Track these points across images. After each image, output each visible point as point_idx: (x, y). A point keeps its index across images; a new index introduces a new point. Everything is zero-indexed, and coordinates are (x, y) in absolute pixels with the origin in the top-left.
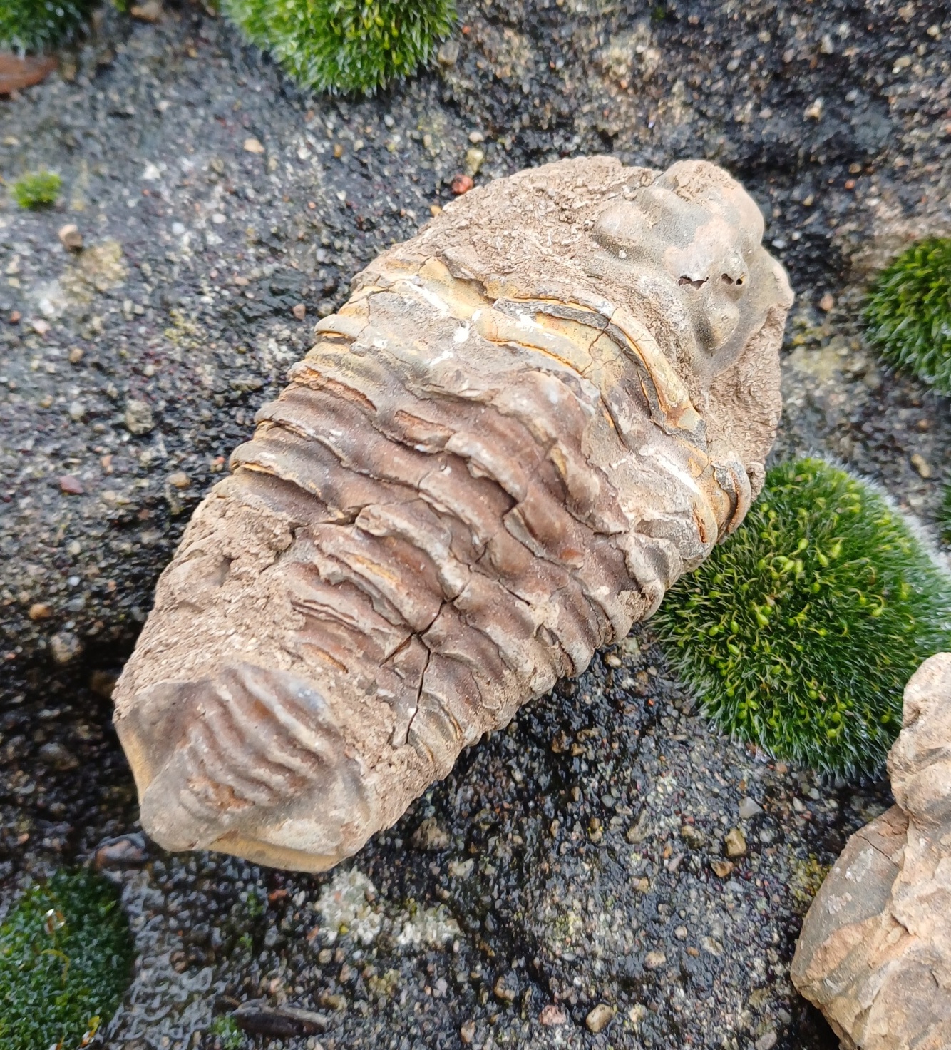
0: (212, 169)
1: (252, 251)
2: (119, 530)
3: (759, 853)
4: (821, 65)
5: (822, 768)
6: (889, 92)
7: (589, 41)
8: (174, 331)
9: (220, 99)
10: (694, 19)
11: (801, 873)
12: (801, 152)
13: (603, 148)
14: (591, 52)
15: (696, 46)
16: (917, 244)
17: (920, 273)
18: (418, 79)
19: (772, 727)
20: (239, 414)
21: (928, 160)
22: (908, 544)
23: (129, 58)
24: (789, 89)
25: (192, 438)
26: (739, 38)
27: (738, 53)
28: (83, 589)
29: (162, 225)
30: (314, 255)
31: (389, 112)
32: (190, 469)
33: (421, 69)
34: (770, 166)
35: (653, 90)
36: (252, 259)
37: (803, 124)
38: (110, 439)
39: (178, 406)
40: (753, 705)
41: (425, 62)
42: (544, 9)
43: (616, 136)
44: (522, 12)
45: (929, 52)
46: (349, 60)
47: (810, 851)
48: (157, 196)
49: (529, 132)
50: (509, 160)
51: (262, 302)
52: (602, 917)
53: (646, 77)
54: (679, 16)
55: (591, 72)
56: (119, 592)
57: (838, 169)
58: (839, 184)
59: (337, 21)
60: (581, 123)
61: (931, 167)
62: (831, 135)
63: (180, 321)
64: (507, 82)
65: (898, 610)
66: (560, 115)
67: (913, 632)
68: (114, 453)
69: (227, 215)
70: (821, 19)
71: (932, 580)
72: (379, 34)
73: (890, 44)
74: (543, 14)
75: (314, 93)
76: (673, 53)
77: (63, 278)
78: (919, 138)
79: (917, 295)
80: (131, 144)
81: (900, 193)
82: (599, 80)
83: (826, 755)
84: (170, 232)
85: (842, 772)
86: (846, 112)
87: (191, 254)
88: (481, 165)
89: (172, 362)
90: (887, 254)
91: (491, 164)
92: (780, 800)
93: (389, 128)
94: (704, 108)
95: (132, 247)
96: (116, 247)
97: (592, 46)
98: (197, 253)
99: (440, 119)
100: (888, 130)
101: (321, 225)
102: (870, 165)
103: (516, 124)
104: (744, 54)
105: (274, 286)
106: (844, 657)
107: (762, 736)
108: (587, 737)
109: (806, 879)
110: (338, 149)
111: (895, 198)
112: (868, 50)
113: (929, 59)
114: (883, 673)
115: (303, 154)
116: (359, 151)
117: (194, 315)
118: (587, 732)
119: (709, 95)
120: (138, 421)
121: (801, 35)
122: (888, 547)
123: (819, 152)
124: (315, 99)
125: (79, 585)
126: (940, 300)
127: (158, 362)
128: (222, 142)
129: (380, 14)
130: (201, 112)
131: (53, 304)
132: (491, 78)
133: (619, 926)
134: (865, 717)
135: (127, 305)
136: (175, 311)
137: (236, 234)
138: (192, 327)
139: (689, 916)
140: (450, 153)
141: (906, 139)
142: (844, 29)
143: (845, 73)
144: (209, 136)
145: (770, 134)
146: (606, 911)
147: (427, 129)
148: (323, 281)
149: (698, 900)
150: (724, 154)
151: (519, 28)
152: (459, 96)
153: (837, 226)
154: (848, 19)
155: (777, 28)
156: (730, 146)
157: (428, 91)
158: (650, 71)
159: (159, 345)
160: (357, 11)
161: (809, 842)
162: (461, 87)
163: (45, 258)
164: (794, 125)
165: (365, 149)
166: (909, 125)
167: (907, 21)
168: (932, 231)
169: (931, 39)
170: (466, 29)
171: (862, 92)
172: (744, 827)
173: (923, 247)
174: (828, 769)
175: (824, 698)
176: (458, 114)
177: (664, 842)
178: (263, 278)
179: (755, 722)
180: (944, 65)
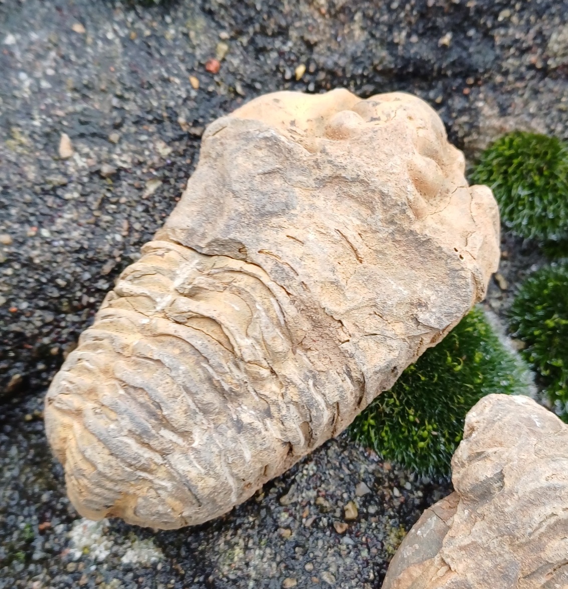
0: (50, 41)
1: (69, 95)
3: (366, 520)
4: (452, 11)
5: (414, 469)
6: (495, 33)
8: (13, 142)
11: (392, 535)
12: (436, 67)
13: (307, 52)
16: (507, 135)
17: (507, 153)
19: (383, 437)
20: (50, 200)
21: (517, 80)
22: (484, 328)
24: (430, 25)
25: (17, 213)
29: (13, 74)
30: (110, 101)
31: (169, 14)
32: (13, 233)
34: (415, 74)
35: (342, 17)
36: (69, 100)
37: (438, 49)
39: (10, 191)
40: (372, 422)
43: (316, 44)
45: (522, 9)
47: (400, 522)
48: (12, 54)
49: (259, 36)
50: (245, 53)
51: (72, 128)
52: (257, 552)
53: (338, 7)
57: (459, 81)
58: (459, 90)
60: (293, 34)
61: (520, 84)
62: (455, 58)
63: (18, 136)
64: (246, 2)
65: (471, 369)
66: (280, 27)
67: (481, 384)
69: (56, 70)
71: (498, 352)
73: (497, 1)
78: (513, 65)
79: (504, 168)
81: (498, 100)
82: (307, 6)
83: (417, 460)
84: (17, 78)
85: (427, 472)
86: (466, 43)
87: (29, 93)
88: (226, 53)
89: (9, 161)
90: (488, 139)
91: (233, 54)
92: (384, 488)
93: (167, 24)
94: (374, 32)
98: (34, 93)
99: (202, 22)
100: (492, 58)
101: (117, 82)
102: (480, 79)
103: (251, 30)
105: (83, 119)
106: (433, 395)
107: (376, 443)
109: (395, 540)
110: (133, 35)
111: (494, 103)
112: (482, 4)
113: (522, 13)
114: (458, 408)
115: (110, 36)
116: (147, 37)
117: (27, 132)
119: (378, 24)
122: (470, 329)
123: (447, 67)
124: (122, 2)
126: (519, 172)
128: (58, 24)
130: (48, 4)
133: (268, 559)
134: (444, 436)
136: (15, 129)
137: (60, 83)
138: (24, 140)
139: (315, 557)
140: (206, 44)
141: (504, 64)
143: (467, 17)
144: (50, 20)
145: (416, 53)
146: (260, 548)
147: (192, 27)
148: (115, 118)
149: (323, 548)
150: (385, 63)
152: (214, 7)
153: (456, 118)
156: (389, 58)
158: (340, 4)
161: (400, 517)
162: (217, 2)
164: (432, 49)
165: (151, 36)
166: (507, 56)
168: (518, 127)
171: (477, 31)
172: (358, 502)
173: (511, 137)
174: (417, 469)
175: (418, 421)
176: (213, 19)
177: (304, 507)
178: (75, 113)
179: (372, 433)
180: (532, 18)
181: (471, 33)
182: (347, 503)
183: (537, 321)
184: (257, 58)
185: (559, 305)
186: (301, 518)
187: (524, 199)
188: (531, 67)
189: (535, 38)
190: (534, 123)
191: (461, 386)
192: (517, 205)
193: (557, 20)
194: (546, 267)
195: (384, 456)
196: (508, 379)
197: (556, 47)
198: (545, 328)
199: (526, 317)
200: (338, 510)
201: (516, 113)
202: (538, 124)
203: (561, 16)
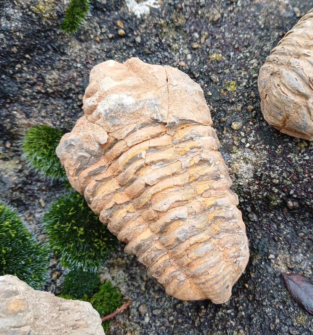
181: (3, 76)
188: (39, 92)
189: (38, 78)
193: (50, 68)
197: (50, 82)
201: (35, 116)
202: (48, 121)
203: (51, 66)
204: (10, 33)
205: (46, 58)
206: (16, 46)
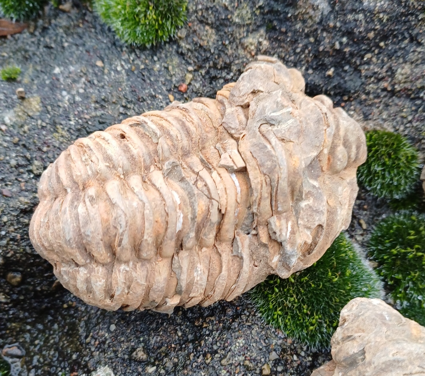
0: (82, 71)
1: (93, 105)
2: (24, 214)
3: (276, 375)
4: (334, 54)
5: (306, 343)
6: (362, 68)
7: (240, 34)
8: (57, 134)
9: (89, 44)
10: (283, 29)
14: (240, 39)
15: (284, 41)
16: (368, 132)
17: (368, 144)
18: (169, 43)
19: (287, 323)
21: (375, 97)
22: (352, 254)
23: (56, 25)
24: (321, 62)
26: (301, 39)
27: (301, 45)
28: (7, 237)
29: (58, 92)
30: (118, 109)
31: (156, 55)
33: (170, 38)
36: (93, 108)
37: (325, 78)
38: (25, 176)
40: (280, 312)
41: (172, 36)
42: (222, 19)
44: (213, 20)
45: (379, 53)
46: (141, 32)
48: (58, 80)
49: (212, 69)
50: (203, 80)
51: (94, 126)
53: (262, 51)
54: (278, 28)
55: (240, 47)
56: (22, 239)
57: (339, 98)
58: (338, 104)
59: (137, 15)
60: (234, 68)
61: (377, 100)
62: (336, 83)
63: (60, 131)
64: (205, 47)
65: (344, 280)
66: (225, 63)
67: (350, 290)
68: (26, 182)
69: (85, 90)
70: (336, 35)
71: (361, 270)
72: (154, 22)
73: (363, 48)
74: (222, 21)
75: (126, 44)
76: (274, 43)
77: (15, 109)
78: (373, 88)
80: (51, 58)
81: (363, 110)
82: (243, 51)
83: (309, 337)
84: (61, 95)
85: (315, 345)
86: (343, 74)
87: (68, 104)
88: (191, 80)
89: (55, 147)
91: (196, 80)
92: (288, 355)
93: (155, 61)
95: (45, 99)
96: (38, 99)
97: (241, 36)
98: (71, 104)
99: (176, 60)
100: (360, 83)
101: (123, 98)
102: (351, 97)
103: (207, 65)
104: (303, 46)
105: (101, 120)
106: (320, 297)
107: (282, 327)
108: (210, 320)
110: (133, 68)
111: (361, 112)
112: (354, 49)
113: (379, 56)
114: (335, 305)
115: (119, 68)
116: (142, 69)
117: (66, 129)
118: (210, 318)
119: (287, 62)
120: (37, 169)
121: (327, 41)
122: (343, 255)
123: (330, 89)
124: (127, 47)
125: (5, 235)
126: (375, 155)
127: (48, 146)
128: (87, 61)
129: (155, 14)
130: (81, 48)
131: (10, 119)
132: (198, 45)
134: (326, 323)
135: (39, 122)
136: (58, 126)
137: (88, 97)
138: (65, 133)
140: (179, 74)
141: (367, 88)
142: (345, 40)
143: (344, 58)
144: (82, 59)
145: (312, 80)
147: (170, 63)
151: (212, 26)
152: (185, 51)
154: (347, 36)
155: (317, 37)
157: (172, 48)
158: (264, 49)
159: (50, 139)
160: (146, 12)
161: (297, 374)
162: (186, 47)
163: (9, 100)
164: (322, 78)
165: (144, 69)
166: (369, 82)
167: (371, 39)
168: (375, 127)
169: (381, 48)
170: (190, 24)
171: (350, 67)
172: (271, 364)
173: (371, 133)
174: (308, 344)
175: (309, 313)
176: (184, 58)
177: (236, 367)
178: (96, 116)
179: (280, 320)
180: (386, 59)
181: (347, 68)
182: (264, 364)
183: (386, 249)
184: (211, 83)
185: (400, 240)
186: (234, 373)
187: (378, 173)
188: (384, 90)
189: (387, 72)
190: (385, 125)
191: (337, 291)
192: (374, 176)
193: (401, 60)
194: (392, 215)
195: (287, 335)
196: (367, 287)
197: (400, 77)
198: (391, 254)
199: (379, 247)
200: (258, 369)
201: (374, 118)
202: (388, 125)
203: (404, 58)
204: (372, 14)
205: (400, 49)
206: (374, 30)
